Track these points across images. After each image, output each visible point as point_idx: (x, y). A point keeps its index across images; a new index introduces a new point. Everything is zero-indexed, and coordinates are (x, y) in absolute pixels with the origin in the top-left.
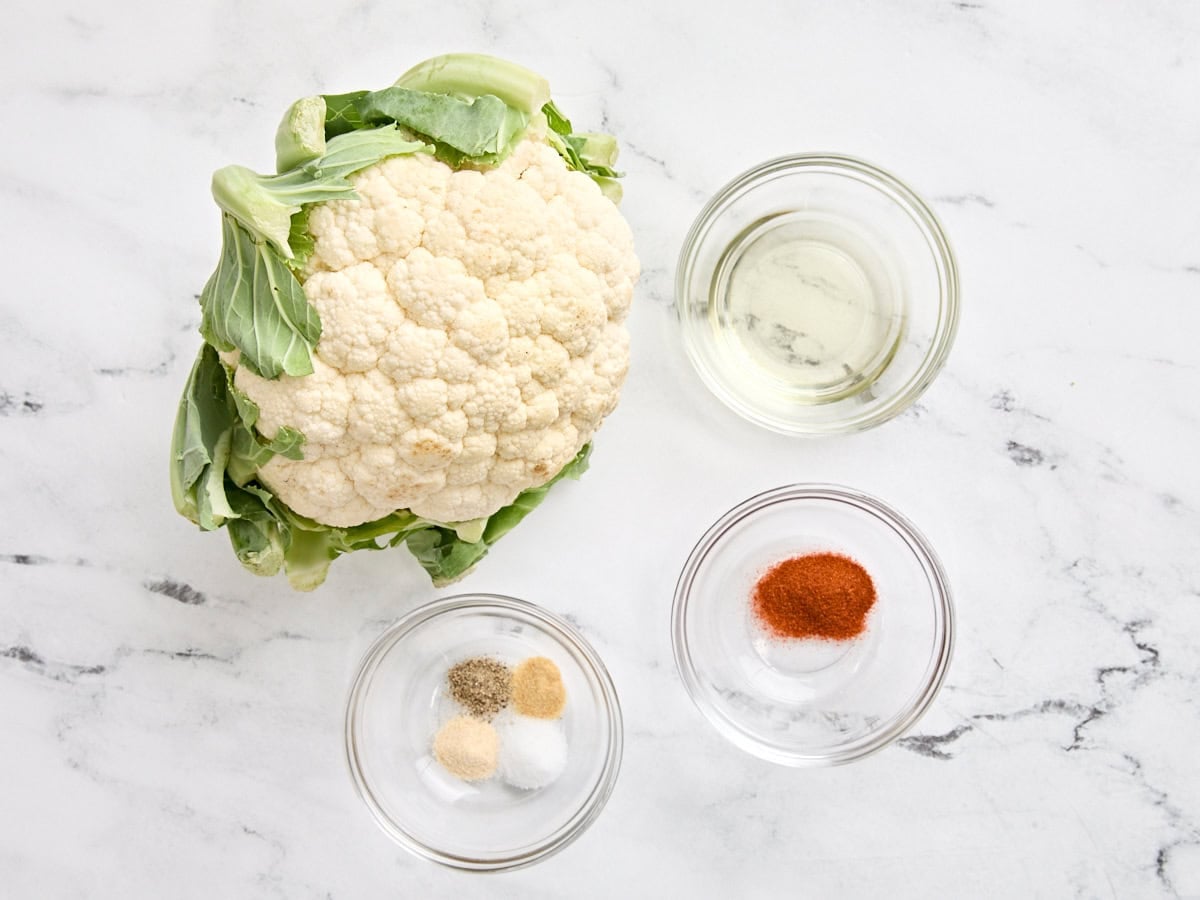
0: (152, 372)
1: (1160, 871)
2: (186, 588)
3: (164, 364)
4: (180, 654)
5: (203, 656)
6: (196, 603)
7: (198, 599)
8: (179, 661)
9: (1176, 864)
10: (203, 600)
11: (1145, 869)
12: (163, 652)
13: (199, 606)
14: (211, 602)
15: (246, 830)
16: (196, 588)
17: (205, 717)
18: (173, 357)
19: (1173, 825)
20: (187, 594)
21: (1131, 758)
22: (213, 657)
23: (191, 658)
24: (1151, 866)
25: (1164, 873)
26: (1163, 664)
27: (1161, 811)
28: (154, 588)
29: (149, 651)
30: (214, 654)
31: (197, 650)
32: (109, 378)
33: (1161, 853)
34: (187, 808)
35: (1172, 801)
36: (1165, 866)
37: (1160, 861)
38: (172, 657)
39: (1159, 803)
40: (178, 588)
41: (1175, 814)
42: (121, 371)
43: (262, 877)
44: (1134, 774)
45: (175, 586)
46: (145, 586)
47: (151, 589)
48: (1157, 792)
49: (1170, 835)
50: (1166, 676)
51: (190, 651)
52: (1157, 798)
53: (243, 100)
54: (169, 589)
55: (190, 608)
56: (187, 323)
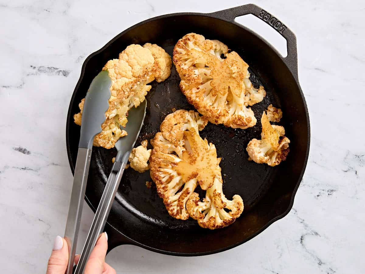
0: (18, 87)
1: (301, 242)
2: (25, 150)
3: (21, 85)
4: (23, 169)
5: (29, 169)
6: (28, 154)
7: (29, 153)
8: (22, 171)
9: (306, 240)
10: (30, 153)
11: (297, 241)
12: (18, 168)
13: (28, 155)
14: (32, 154)
15: (39, 220)
16: (28, 150)
17: (29, 187)
18: (24, 83)
19: (306, 229)
20: (26, 151)
21: (294, 209)
22: (32, 170)
23: (26, 170)
24: (299, 241)
25: (303, 243)
26: (304, 182)
27: (302, 225)
28: (16, 149)
29: (14, 167)
30: (32, 169)
31: (28, 167)
32: (5, 88)
33: (302, 237)
34: (23, 213)
35: (305, 222)
36: (303, 241)
37: (302, 239)
38: (20, 169)
39: (302, 222)
40: (23, 150)
41: (306, 226)
42: (9, 87)
43: (44, 234)
44: (295, 213)
45: (22, 149)
46: (13, 149)
47: (15, 150)
48: (301, 219)
49: (305, 232)
50: (305, 186)
51: (26, 168)
52: (301, 221)
53: (46, 10)
54: (20, 150)
55: (25, 155)
56: (28, 74)
